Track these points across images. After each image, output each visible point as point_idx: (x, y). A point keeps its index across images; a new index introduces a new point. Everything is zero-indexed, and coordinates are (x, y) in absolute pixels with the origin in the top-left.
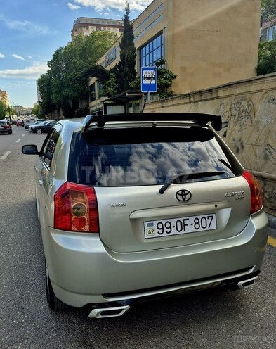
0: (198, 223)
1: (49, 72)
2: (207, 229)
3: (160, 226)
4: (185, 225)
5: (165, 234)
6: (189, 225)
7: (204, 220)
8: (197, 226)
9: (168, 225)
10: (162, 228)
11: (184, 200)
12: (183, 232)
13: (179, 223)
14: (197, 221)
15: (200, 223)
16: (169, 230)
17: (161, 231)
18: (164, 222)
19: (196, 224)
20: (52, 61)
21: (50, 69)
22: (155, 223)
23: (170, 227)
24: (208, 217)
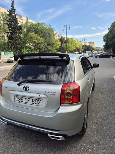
0: (34, 101)
1: (108, 32)
2: (37, 105)
3: (19, 98)
4: (28, 101)
5: (21, 102)
6: (30, 101)
7: (36, 100)
8: (33, 102)
9: (22, 99)
10: (20, 99)
11: (26, 90)
12: (27, 103)
13: (26, 99)
14: (33, 100)
15: (35, 101)
16: (22, 101)
17: (19, 100)
18: (21, 97)
19: (33, 101)
20: (110, 28)
21: (109, 31)
22: (18, 97)
23: (23, 100)
24: (39, 100)
